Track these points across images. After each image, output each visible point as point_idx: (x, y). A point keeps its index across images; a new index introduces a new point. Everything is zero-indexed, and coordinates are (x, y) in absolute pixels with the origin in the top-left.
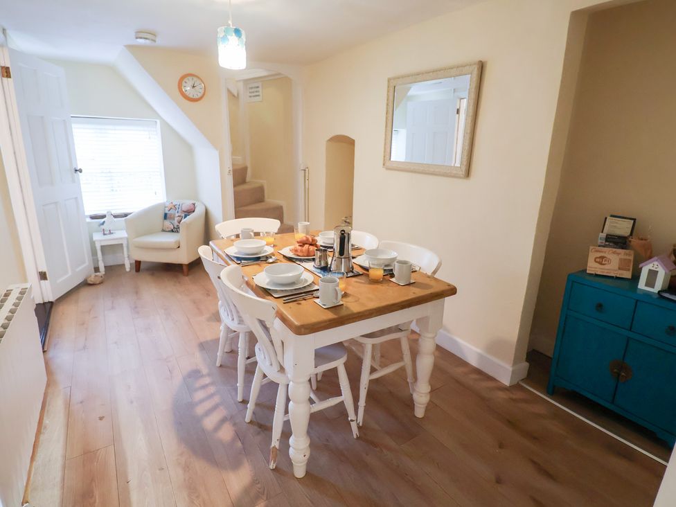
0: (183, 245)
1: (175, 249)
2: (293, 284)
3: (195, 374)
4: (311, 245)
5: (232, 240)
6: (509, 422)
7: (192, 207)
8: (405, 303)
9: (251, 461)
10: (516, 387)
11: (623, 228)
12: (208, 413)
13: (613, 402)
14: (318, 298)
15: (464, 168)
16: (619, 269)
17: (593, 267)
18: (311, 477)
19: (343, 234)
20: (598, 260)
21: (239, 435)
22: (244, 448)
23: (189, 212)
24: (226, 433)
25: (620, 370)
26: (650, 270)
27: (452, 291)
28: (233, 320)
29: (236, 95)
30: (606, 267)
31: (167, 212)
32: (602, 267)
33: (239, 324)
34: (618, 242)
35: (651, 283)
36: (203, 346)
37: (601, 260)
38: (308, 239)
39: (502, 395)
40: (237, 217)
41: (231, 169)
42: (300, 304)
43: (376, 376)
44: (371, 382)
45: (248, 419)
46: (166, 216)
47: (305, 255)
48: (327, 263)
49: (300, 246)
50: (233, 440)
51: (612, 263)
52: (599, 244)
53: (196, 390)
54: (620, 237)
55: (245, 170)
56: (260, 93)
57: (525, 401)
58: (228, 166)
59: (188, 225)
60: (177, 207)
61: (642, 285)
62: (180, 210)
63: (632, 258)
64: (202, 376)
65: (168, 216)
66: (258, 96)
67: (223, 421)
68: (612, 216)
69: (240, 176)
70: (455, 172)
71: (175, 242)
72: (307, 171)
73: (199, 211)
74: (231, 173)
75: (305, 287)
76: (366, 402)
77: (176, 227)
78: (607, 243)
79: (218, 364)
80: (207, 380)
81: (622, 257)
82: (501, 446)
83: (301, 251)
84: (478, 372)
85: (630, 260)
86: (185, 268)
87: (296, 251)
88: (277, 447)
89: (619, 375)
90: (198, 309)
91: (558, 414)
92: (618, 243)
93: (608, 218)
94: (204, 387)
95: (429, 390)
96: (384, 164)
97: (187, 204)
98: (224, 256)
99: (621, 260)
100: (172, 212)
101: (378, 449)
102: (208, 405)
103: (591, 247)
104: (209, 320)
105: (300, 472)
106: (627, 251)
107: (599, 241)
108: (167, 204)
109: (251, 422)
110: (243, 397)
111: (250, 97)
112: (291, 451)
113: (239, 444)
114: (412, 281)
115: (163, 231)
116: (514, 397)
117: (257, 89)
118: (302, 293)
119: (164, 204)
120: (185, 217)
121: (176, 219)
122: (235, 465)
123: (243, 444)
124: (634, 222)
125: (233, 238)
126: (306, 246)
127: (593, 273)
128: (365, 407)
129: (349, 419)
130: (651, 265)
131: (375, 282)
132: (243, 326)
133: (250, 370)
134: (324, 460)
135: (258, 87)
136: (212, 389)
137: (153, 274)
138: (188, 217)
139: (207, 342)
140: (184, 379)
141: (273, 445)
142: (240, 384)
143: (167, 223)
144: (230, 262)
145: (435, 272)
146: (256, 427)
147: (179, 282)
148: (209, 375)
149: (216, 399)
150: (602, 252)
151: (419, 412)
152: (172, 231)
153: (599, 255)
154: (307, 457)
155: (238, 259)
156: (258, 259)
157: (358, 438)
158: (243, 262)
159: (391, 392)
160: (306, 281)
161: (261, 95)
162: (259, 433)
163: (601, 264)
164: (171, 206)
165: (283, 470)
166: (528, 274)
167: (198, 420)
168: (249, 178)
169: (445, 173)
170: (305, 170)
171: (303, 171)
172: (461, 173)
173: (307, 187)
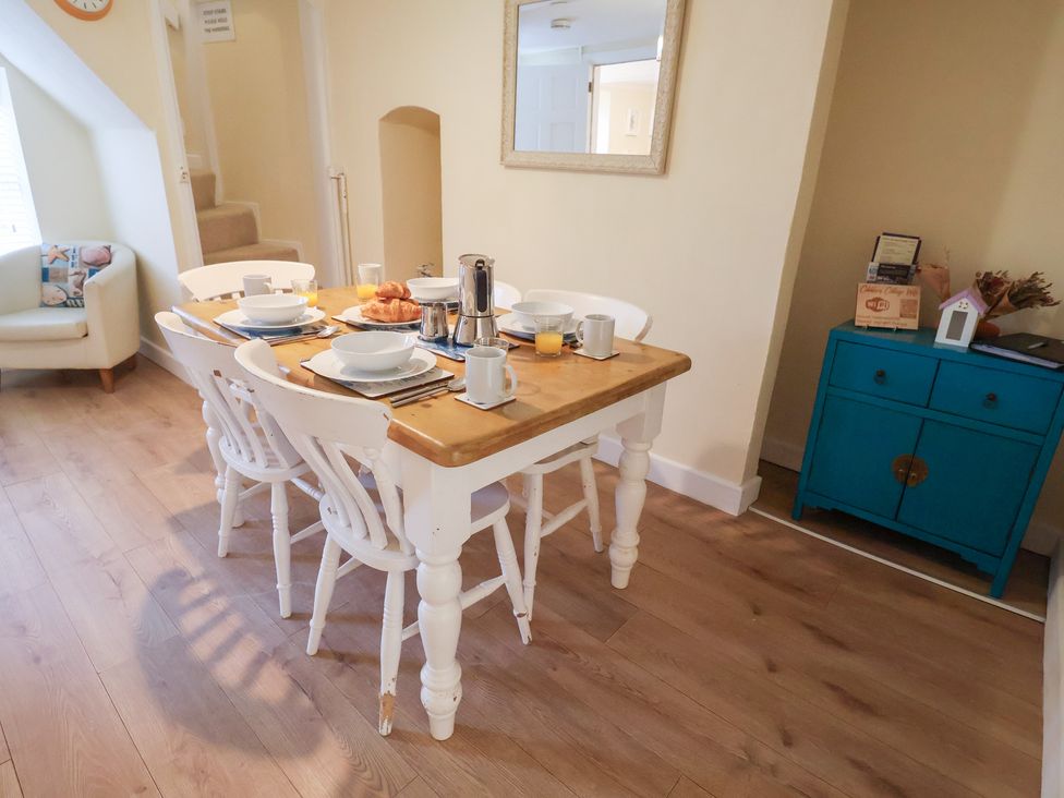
0: (97, 331)
1: (77, 339)
2: (395, 370)
3: (175, 579)
4: (402, 299)
6: (757, 572)
7: (104, 252)
8: (623, 389)
9: (338, 729)
10: (747, 516)
11: (901, 253)
12: (221, 652)
13: (896, 519)
14: (463, 391)
15: (658, 159)
16: (901, 316)
17: (864, 316)
18: (467, 732)
19: (480, 268)
20: (871, 304)
21: (300, 683)
22: (318, 708)
23: (97, 265)
24: (272, 685)
25: (909, 468)
26: (955, 312)
27: (684, 365)
28: (253, 460)
29: (176, 25)
30: (882, 314)
31: (46, 266)
32: (877, 314)
33: (267, 467)
34: (896, 274)
35: (954, 332)
36: (178, 523)
37: (875, 305)
38: (396, 289)
39: (731, 532)
41: (186, 170)
42: (429, 406)
43: (550, 529)
44: (543, 540)
45: (312, 648)
46: (45, 275)
47: (396, 318)
48: (446, 330)
49: (383, 301)
50: (291, 696)
51: (888, 309)
52: (868, 279)
53: (184, 610)
54: (899, 267)
55: (211, 179)
56: (229, 23)
57: (767, 535)
58: (180, 166)
59: (102, 289)
60: (70, 254)
61: (941, 338)
62: (77, 260)
63: (918, 298)
64: (192, 581)
65: (50, 273)
66: (226, 29)
67: (259, 661)
68: (885, 234)
69: (204, 192)
70: (641, 166)
71: (77, 324)
72: (343, 180)
73: (122, 261)
74: (188, 179)
75: (423, 375)
76: (536, 579)
77: (72, 295)
78: (880, 278)
79: (221, 552)
80: (205, 588)
81: (904, 296)
82: (757, 612)
83: (387, 312)
84: (685, 500)
85: (915, 302)
86: (106, 378)
87: (376, 311)
88: (393, 692)
89: (907, 476)
90: (153, 453)
91: (815, 549)
92: (895, 276)
93: (882, 237)
94: (201, 602)
95: (637, 542)
96: (502, 159)
97: (91, 248)
98: (217, 331)
99: (902, 301)
100: (58, 264)
101: (571, 656)
102: (218, 636)
103: (860, 285)
104: (180, 471)
105: (443, 729)
106: (910, 288)
107: (869, 275)
108: (46, 250)
109: (320, 653)
110: (292, 607)
111: (208, 31)
112: (426, 696)
113: (305, 701)
114: (614, 353)
115: (44, 305)
116: (749, 532)
117: (223, 16)
118: (421, 386)
119: (39, 248)
120: (92, 273)
121: (71, 279)
122: (306, 744)
123: (313, 698)
124: (920, 242)
126: (395, 303)
127: (865, 324)
128: (535, 587)
129: (515, 613)
130: (958, 304)
131: (550, 357)
132: (278, 471)
133: (307, 555)
134: (481, 694)
135: (223, 11)
136: (220, 604)
137: (32, 395)
138: (97, 274)
139: (186, 514)
140: (152, 593)
141: (383, 691)
142: (283, 585)
143: (51, 289)
144: (235, 341)
145: (641, 336)
146: (333, 661)
147: (98, 406)
148: (205, 576)
149: (235, 621)
150: (876, 291)
151: (620, 580)
152: (65, 305)
153: (872, 296)
154: (458, 700)
155: (252, 332)
156: (296, 331)
157: (531, 643)
158: (265, 338)
159: (563, 555)
160: (421, 363)
161: (231, 27)
162: (340, 672)
163: (875, 309)
164: (54, 252)
165: (410, 732)
166: (770, 333)
167: (203, 670)
168: (219, 198)
169: (622, 167)
170: (338, 179)
171: (335, 181)
172: (652, 166)
173: (345, 211)
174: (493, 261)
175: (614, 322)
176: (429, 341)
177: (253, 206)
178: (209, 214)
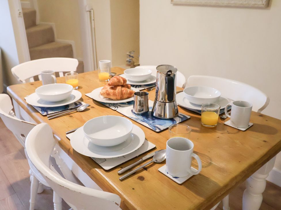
4: (123, 86)
5: (32, 84)
19: (169, 75)
36: (12, 189)
38: (119, 81)
40: (33, 58)
41: (21, 11)
42: (142, 178)
47: (119, 98)
48: (147, 108)
49: (112, 88)
55: (34, 13)
58: (18, 9)
72: (92, 12)
74: (22, 15)
75: (138, 150)
83: (114, 94)
87: (108, 94)
96: (172, 1)
114: (251, 125)
125: (32, 80)
126: (119, 89)
155: (44, 109)
156: (66, 107)
158: (49, 112)
168: (38, 21)
169: (241, 4)
170: (90, 11)
171: (88, 13)
172: (260, 3)
173: (93, 27)
174: (176, 70)
175: (252, 107)
176: (138, 114)
177: (53, 24)
178: (33, 29)
